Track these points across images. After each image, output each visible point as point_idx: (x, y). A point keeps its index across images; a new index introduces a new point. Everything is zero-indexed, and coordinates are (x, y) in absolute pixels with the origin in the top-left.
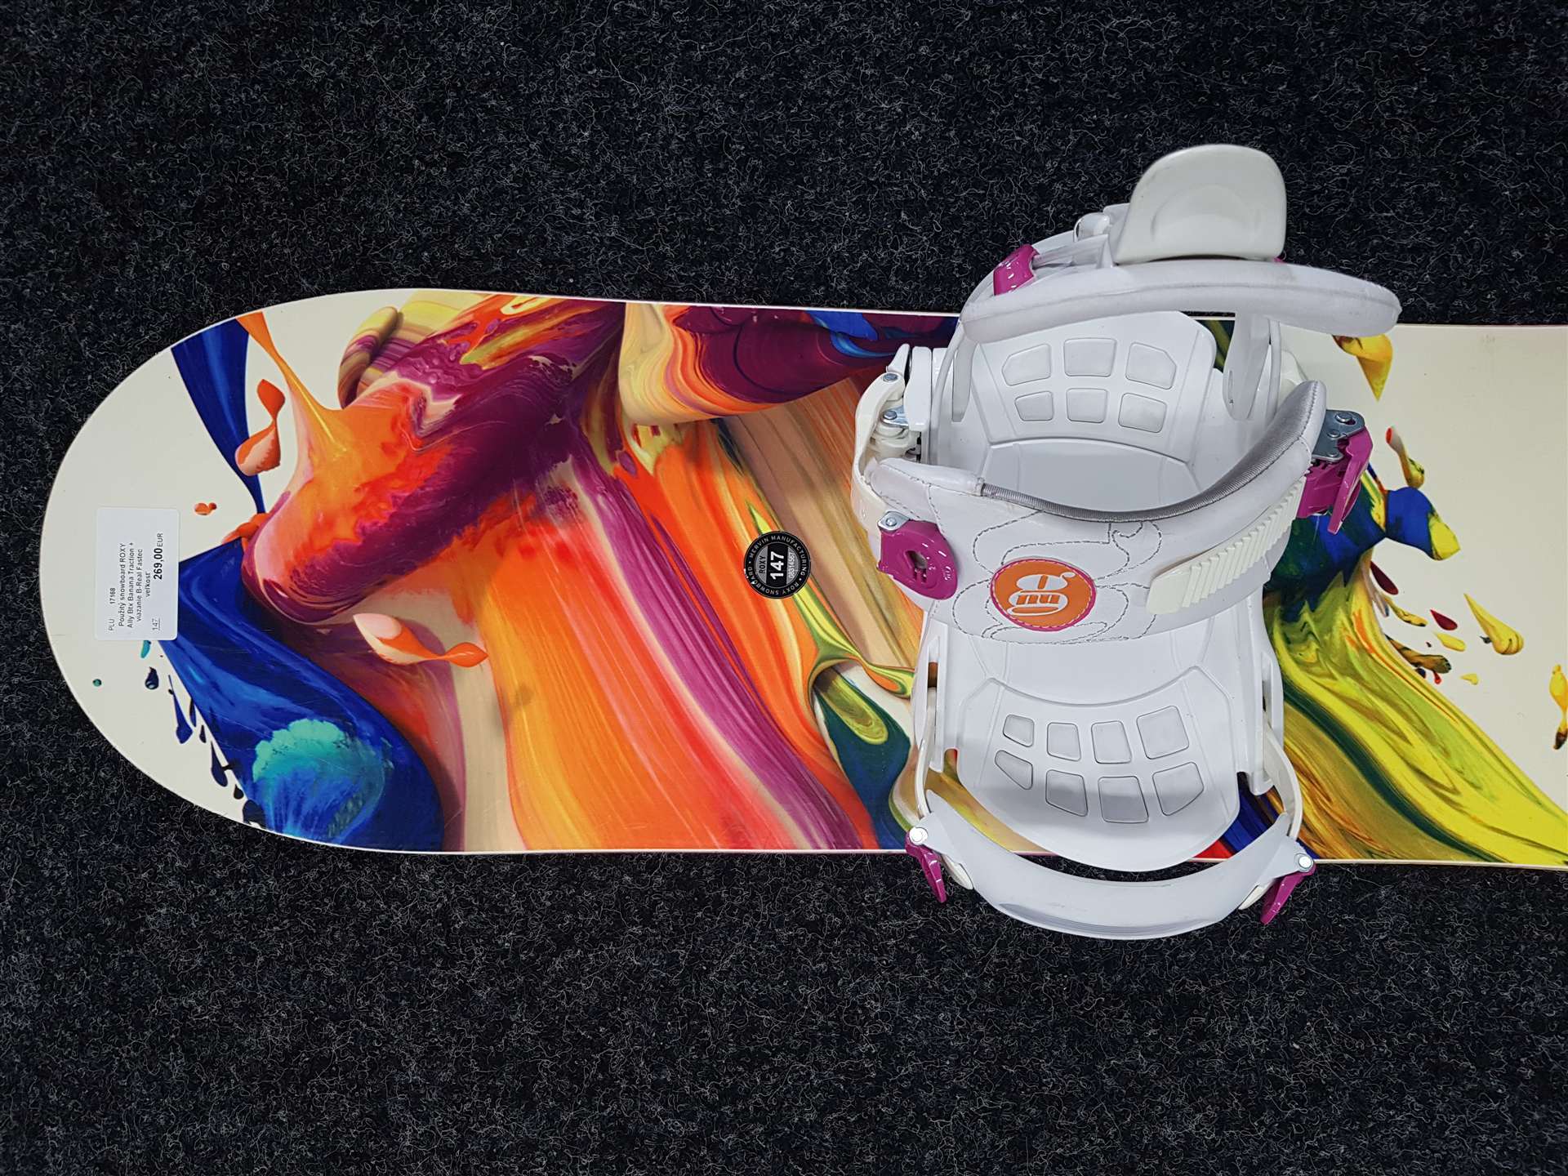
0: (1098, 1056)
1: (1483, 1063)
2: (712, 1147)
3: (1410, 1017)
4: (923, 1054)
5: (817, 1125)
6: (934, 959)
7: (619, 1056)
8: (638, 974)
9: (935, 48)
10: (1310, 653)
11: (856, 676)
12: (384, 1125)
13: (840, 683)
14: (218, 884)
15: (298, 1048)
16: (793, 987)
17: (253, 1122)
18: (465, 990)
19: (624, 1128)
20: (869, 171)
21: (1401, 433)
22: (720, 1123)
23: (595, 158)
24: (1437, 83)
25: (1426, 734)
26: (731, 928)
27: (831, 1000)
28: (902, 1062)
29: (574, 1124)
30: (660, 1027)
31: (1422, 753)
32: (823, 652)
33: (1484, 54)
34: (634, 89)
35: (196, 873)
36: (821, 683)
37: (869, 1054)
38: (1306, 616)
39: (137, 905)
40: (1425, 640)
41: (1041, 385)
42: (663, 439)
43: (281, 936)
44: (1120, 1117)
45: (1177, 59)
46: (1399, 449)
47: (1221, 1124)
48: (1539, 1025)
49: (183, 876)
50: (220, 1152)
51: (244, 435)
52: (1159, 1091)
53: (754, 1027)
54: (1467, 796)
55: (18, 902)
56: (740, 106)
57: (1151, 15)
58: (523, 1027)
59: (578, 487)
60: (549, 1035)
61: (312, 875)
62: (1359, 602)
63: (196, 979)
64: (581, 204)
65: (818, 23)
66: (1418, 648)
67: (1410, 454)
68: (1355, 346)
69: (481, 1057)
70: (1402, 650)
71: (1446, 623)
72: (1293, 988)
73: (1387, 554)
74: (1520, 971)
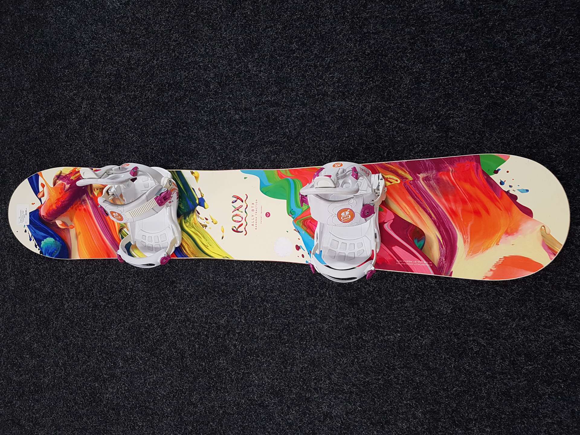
0: (161, 291)
1: (214, 291)
2: (108, 307)
3: (205, 284)
4: (137, 291)
5: (122, 303)
6: (138, 276)
7: (94, 292)
8: (97, 279)
9: (137, 125)
10: (188, 225)
11: (125, 229)
12: (63, 305)
13: (123, 231)
14: (39, 265)
15: (51, 292)
16: (118, 280)
17: (45, 304)
18: (74, 282)
19: (95, 304)
20: (129, 146)
21: (201, 189)
22: (108, 303)
23: (90, 144)
24: (208, 130)
25: (204, 237)
26: (110, 271)
27: (124, 283)
28: (134, 292)
29: (89, 303)
30: (100, 287)
31: (203, 240)
32: (121, 225)
33: (214, 125)
34: (96, 133)
35: (36, 263)
36: (120, 231)
37: (129, 291)
38: (187, 218)
39: (28, 269)
40: (204, 222)
41: (147, 182)
42: (98, 191)
43: (48, 273)
44: (164, 300)
45: (171, 126)
46: (200, 191)
47: (178, 301)
48: (222, 285)
49: (35, 264)
50: (40, 309)
51: (39, 192)
52: (169, 296)
53: (113, 287)
54: (209, 247)
55: (12, 269)
56: (110, 135)
57: (168, 119)
58: (82, 288)
59: (87, 199)
60: (85, 289)
61: (52, 263)
62: (195, 216)
63: (37, 281)
64: (88, 152)
65: (121, 121)
66: (203, 223)
67: (202, 192)
68: (194, 174)
69: (76, 293)
70: (201, 224)
71: (207, 219)
72: (188, 279)
73: (199, 208)
74: (219, 275)
